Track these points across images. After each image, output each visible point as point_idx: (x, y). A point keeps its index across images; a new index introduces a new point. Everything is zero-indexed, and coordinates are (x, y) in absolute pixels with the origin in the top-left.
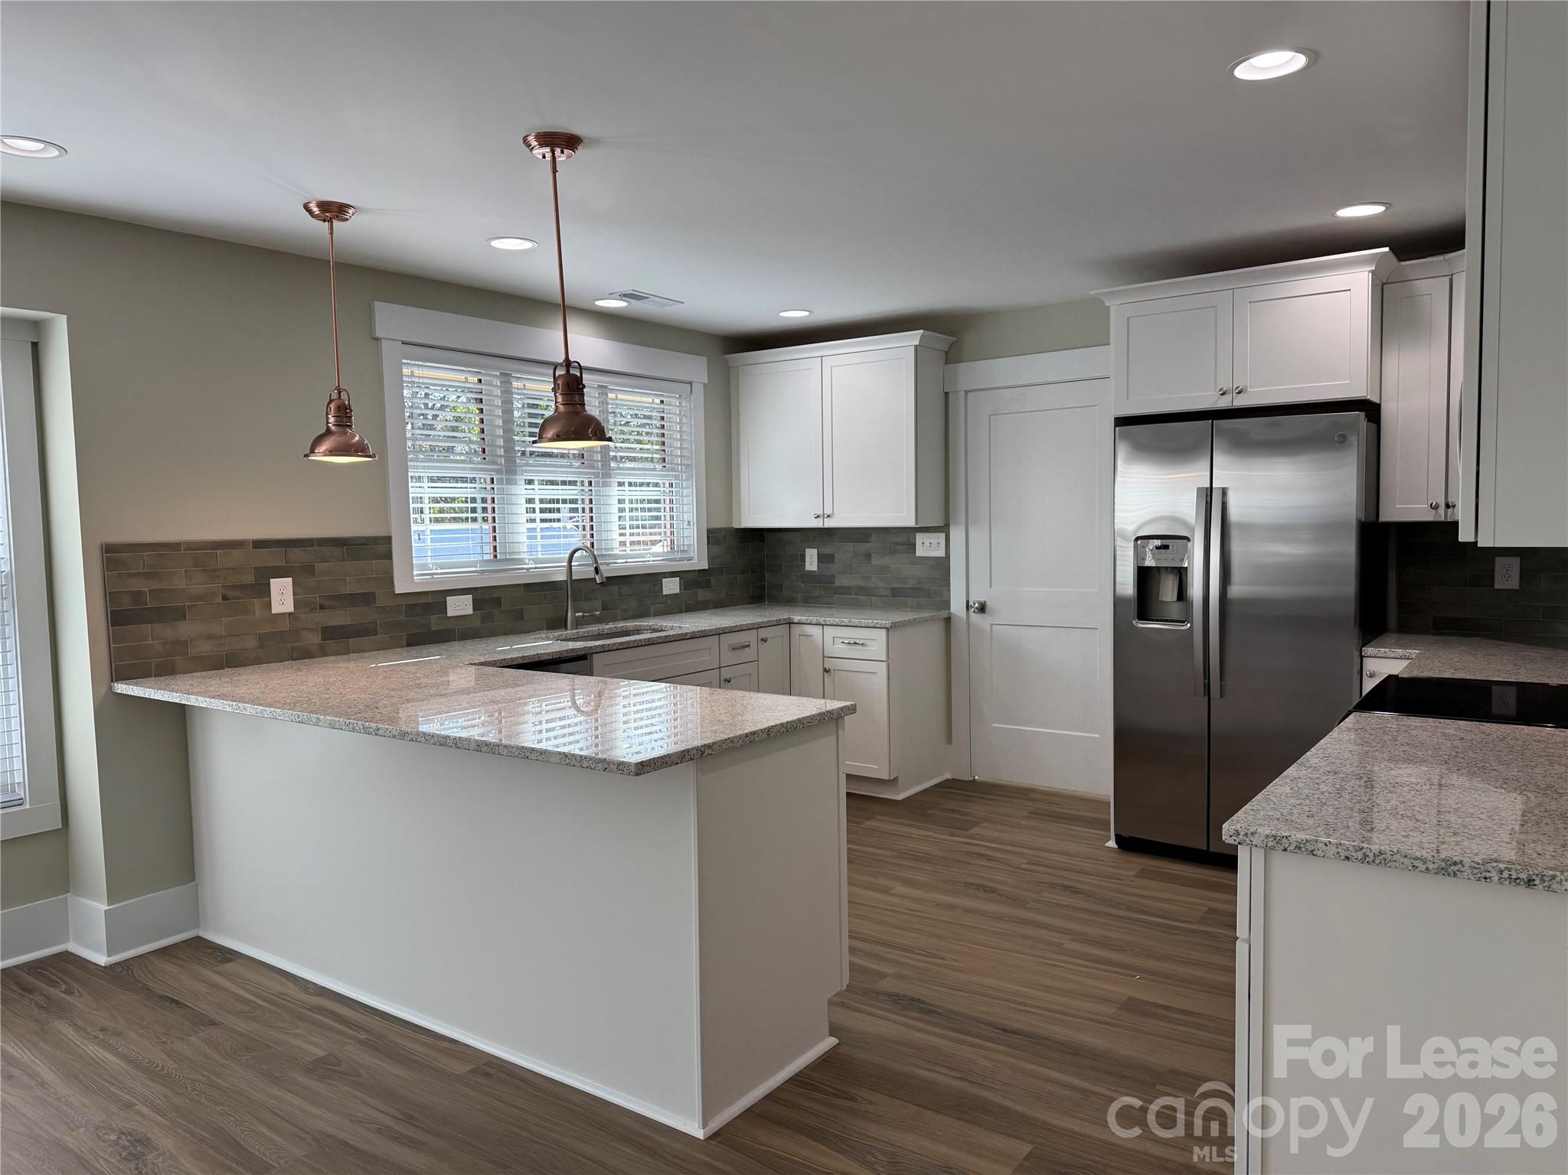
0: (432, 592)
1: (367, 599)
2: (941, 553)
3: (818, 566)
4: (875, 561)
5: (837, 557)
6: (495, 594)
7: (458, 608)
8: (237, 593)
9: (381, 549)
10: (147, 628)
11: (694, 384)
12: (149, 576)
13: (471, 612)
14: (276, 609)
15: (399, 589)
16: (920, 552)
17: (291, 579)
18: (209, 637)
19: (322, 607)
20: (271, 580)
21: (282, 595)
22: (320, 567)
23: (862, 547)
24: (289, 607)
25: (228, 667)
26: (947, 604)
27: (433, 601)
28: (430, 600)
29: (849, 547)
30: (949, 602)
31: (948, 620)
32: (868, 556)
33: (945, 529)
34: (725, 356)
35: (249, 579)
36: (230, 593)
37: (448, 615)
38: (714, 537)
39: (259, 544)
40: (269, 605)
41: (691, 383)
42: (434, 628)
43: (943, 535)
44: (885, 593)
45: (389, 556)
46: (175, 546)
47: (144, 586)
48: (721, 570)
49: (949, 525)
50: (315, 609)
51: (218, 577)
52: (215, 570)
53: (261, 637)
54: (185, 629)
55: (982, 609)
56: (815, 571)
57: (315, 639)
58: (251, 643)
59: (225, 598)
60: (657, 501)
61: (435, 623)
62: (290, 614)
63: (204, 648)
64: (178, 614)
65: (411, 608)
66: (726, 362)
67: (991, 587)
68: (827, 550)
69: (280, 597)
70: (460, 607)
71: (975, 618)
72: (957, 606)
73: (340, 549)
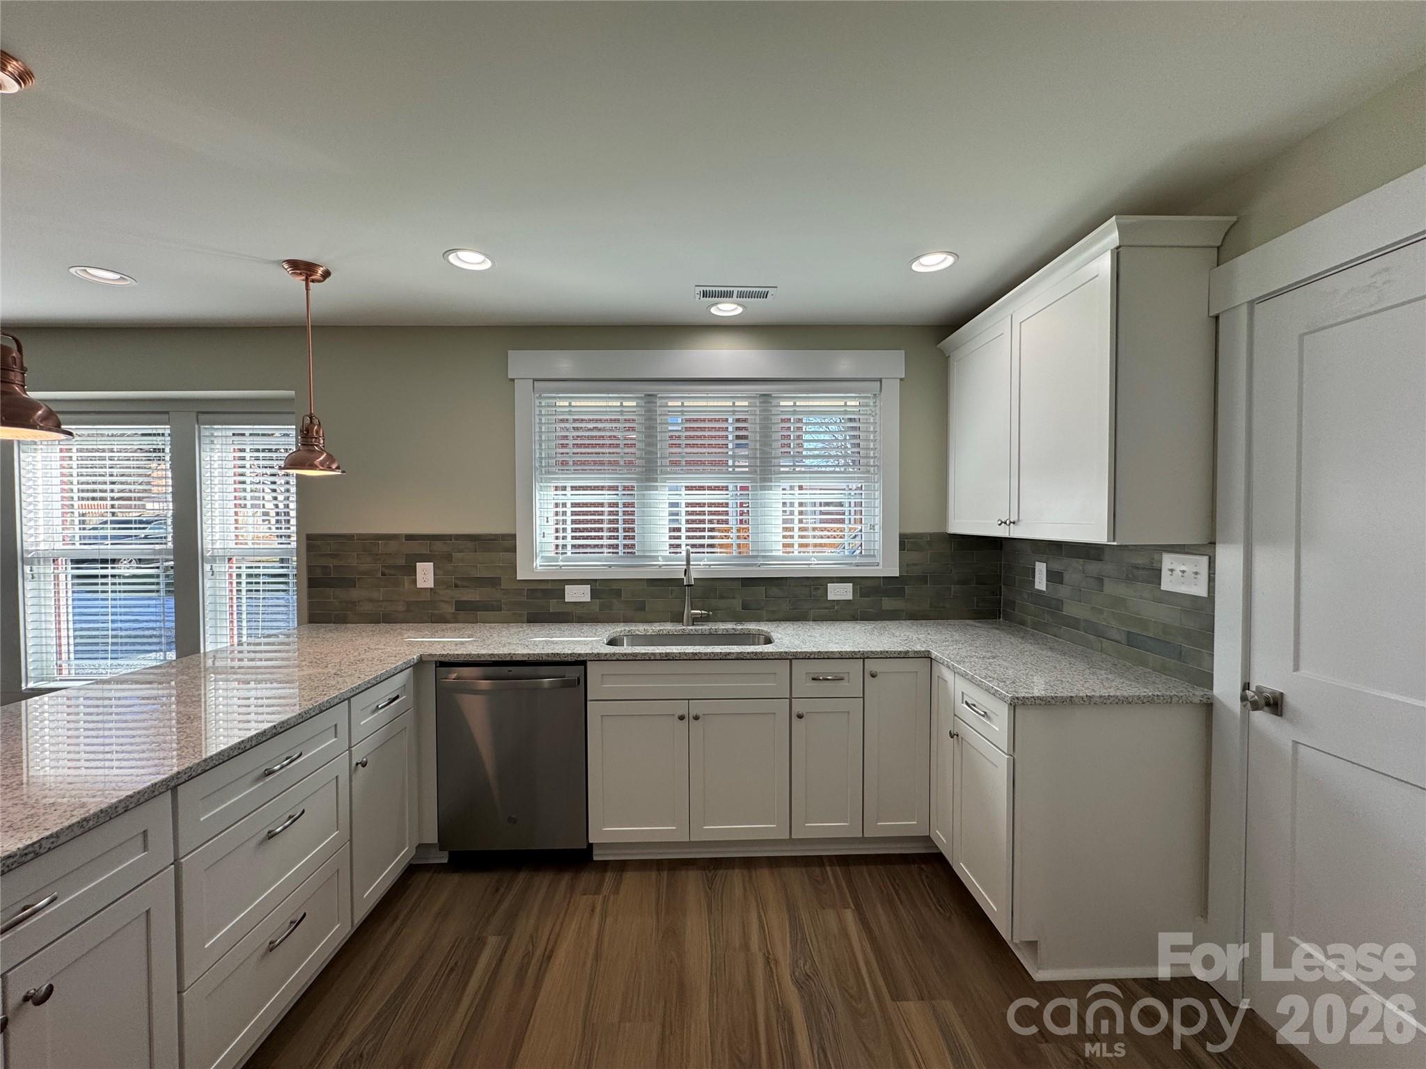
0: (551, 580)
1: (494, 582)
2: (1201, 590)
3: (1047, 585)
4: (1111, 588)
5: (1066, 577)
6: (615, 586)
7: (575, 595)
8: (392, 572)
9: (507, 544)
10: (330, 591)
11: (883, 380)
12: (333, 556)
13: (589, 600)
14: (420, 584)
15: (521, 575)
16: (1167, 584)
17: (432, 563)
18: (371, 600)
19: (456, 586)
20: (417, 564)
21: (425, 575)
22: (456, 555)
23: (1093, 567)
24: (430, 584)
25: (383, 622)
26: (1206, 679)
27: (553, 589)
28: (549, 586)
29: (1078, 564)
30: (1212, 675)
31: (1208, 707)
32: (1100, 580)
33: (1207, 547)
34: (938, 346)
35: (401, 562)
36: (387, 571)
37: (566, 601)
38: (906, 542)
39: (410, 537)
40: (415, 581)
41: (880, 380)
42: (551, 611)
43: (1205, 559)
44: (1118, 637)
45: (514, 550)
46: (350, 537)
47: (331, 563)
48: (923, 579)
49: (1215, 543)
50: (451, 586)
51: (380, 559)
52: (377, 555)
53: (409, 604)
54: (354, 594)
55: (1275, 704)
56: (1044, 591)
57: (450, 609)
58: (401, 607)
59: (383, 574)
60: (841, 505)
61: (553, 606)
62: (431, 589)
63: (367, 607)
64: (351, 583)
65: (532, 593)
66: (941, 352)
67: (1297, 668)
68: (1057, 566)
69: (423, 576)
70: (577, 594)
71: (1261, 718)
72: (1226, 687)
73: (474, 543)
